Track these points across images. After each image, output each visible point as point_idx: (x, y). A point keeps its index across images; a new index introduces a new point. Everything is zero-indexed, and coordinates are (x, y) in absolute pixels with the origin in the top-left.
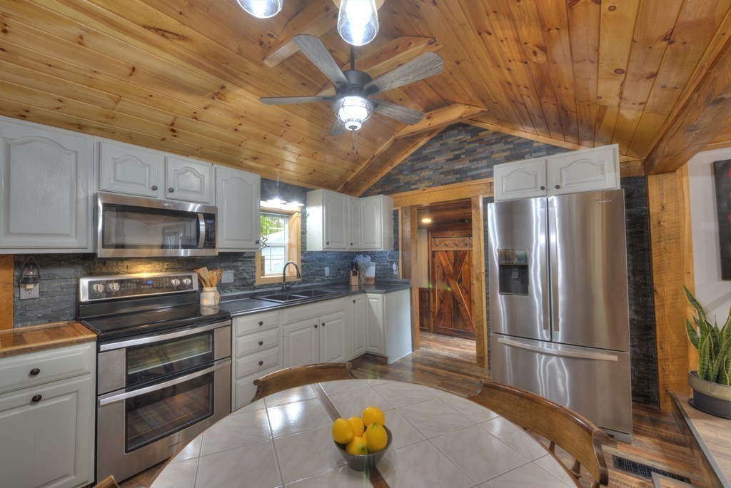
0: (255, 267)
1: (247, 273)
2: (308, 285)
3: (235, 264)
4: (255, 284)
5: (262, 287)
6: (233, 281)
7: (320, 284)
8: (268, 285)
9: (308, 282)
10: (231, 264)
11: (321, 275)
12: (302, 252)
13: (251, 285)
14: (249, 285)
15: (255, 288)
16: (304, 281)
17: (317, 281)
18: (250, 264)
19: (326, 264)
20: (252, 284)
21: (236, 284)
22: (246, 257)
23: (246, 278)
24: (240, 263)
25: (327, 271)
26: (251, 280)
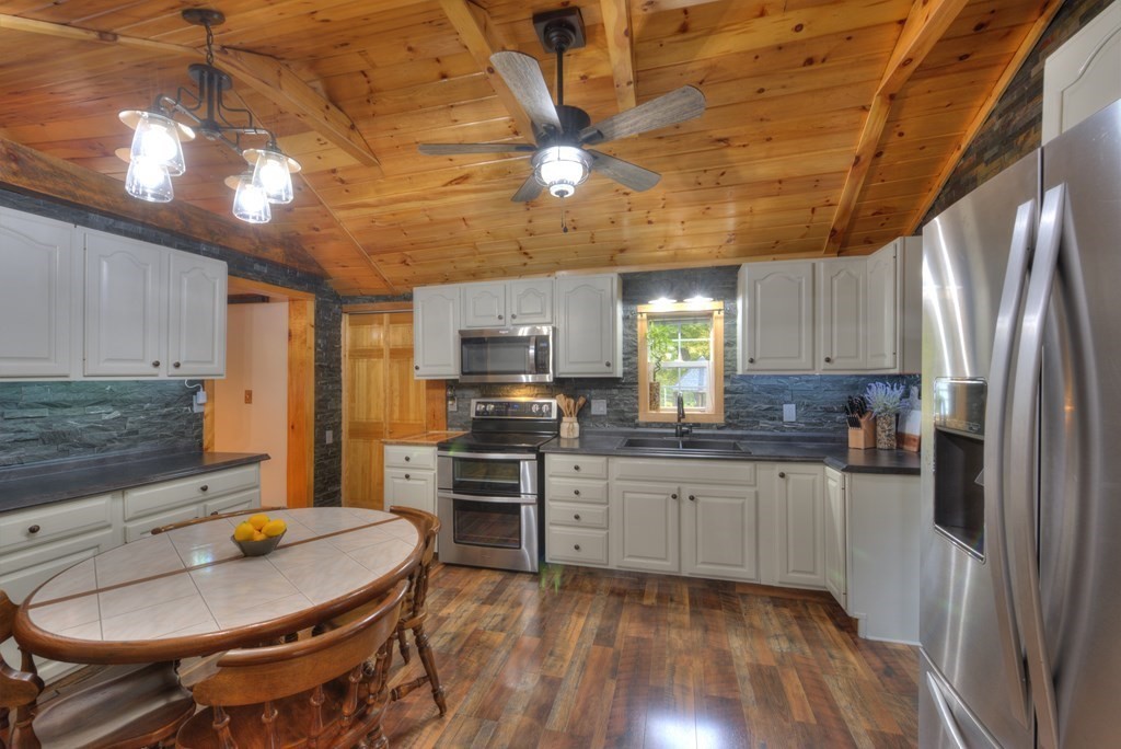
0: (637, 398)
1: (625, 404)
2: (739, 432)
3: (608, 392)
4: (636, 421)
5: (648, 425)
6: (605, 413)
7: (768, 433)
8: (659, 423)
9: (741, 428)
10: (604, 392)
11: (774, 419)
12: (726, 377)
13: (632, 422)
14: (627, 420)
15: (637, 426)
16: (728, 425)
17: (763, 429)
18: (630, 393)
19: (788, 398)
20: (633, 419)
21: (611, 417)
22: (624, 384)
23: (623, 412)
24: (615, 392)
25: (789, 412)
26: (631, 415)
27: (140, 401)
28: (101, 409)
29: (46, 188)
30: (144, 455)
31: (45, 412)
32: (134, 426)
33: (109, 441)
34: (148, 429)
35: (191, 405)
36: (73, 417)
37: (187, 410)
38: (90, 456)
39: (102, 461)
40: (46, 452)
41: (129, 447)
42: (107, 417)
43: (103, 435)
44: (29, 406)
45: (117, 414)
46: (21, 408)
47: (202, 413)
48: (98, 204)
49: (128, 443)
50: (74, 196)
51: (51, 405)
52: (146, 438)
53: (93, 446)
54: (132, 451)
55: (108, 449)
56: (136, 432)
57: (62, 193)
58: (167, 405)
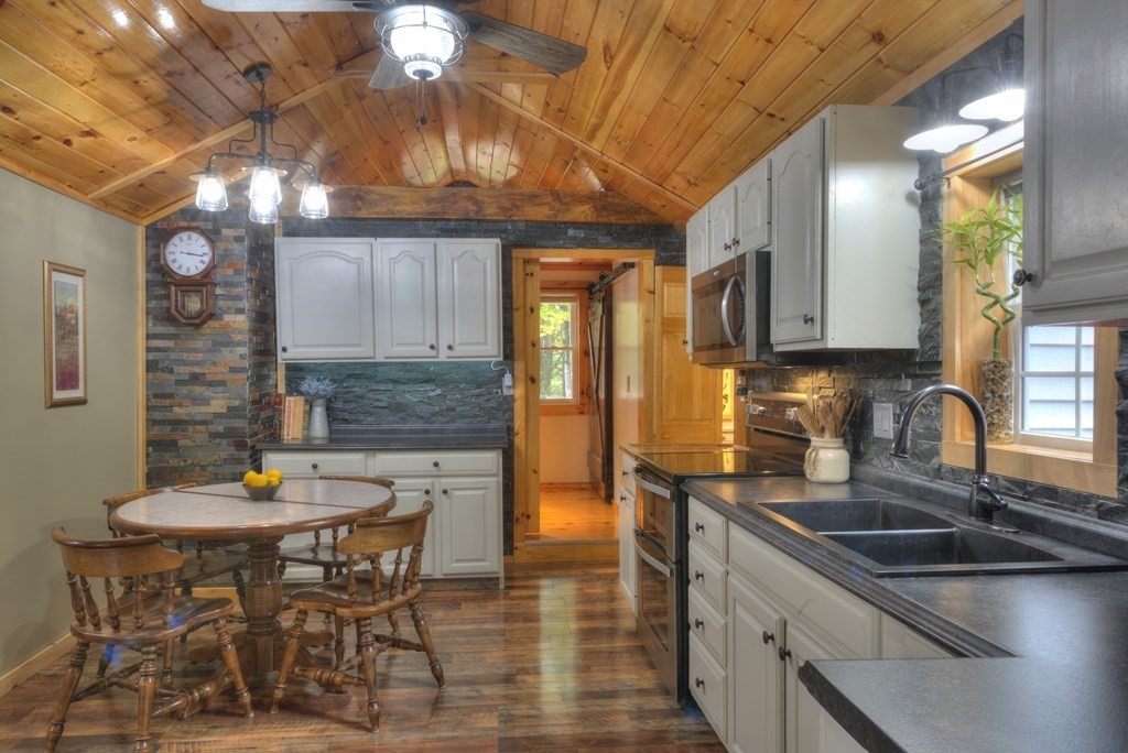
6: (891, 436)
27: (457, 382)
28: (427, 387)
29: (377, 213)
30: (458, 431)
31: (390, 386)
32: (453, 404)
33: (433, 414)
34: (462, 408)
35: (501, 387)
36: (409, 392)
37: (497, 393)
38: (419, 426)
39: (426, 431)
40: (393, 418)
41: (448, 422)
42: (431, 394)
43: (430, 409)
44: (382, 382)
45: (438, 391)
46: (377, 383)
47: (512, 396)
48: (409, 214)
49: (450, 418)
50: (393, 213)
51: (395, 382)
52: (462, 416)
53: (422, 418)
54: (452, 426)
55: (432, 423)
56: (453, 409)
57: (386, 213)
58: (479, 386)
